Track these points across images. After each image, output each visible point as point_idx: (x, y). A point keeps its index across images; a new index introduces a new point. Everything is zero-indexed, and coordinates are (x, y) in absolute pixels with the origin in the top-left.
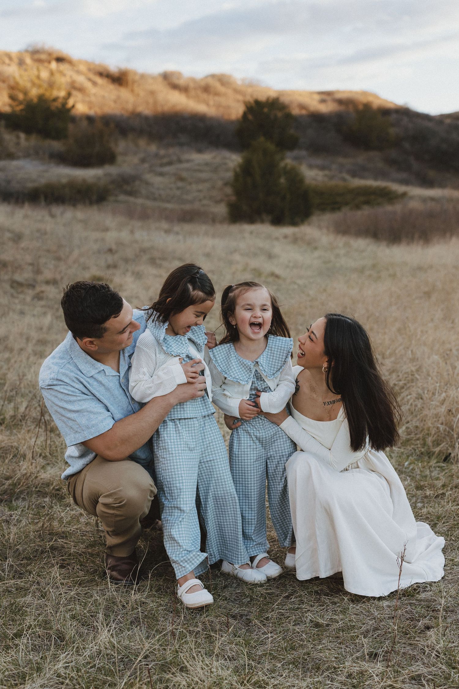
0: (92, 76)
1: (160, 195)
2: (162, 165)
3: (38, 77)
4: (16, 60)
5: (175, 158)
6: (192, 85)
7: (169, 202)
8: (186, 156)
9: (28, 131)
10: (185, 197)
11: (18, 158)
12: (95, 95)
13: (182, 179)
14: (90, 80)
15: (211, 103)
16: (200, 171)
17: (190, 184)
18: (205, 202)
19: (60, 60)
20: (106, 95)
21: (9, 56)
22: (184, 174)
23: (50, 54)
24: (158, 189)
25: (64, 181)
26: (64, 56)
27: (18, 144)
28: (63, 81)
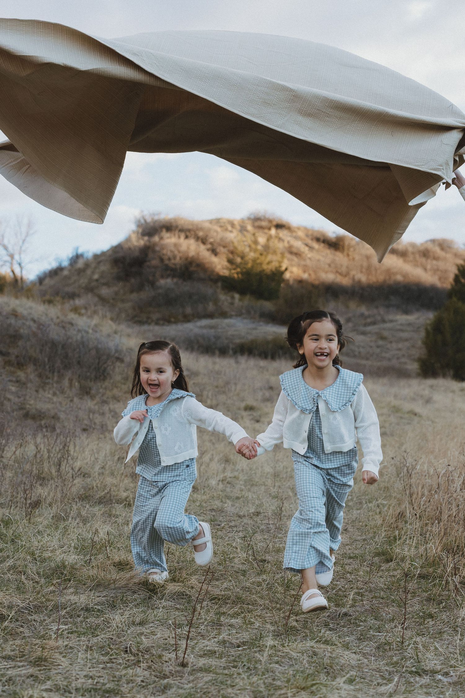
0: (310, 242)
1: (360, 353)
2: (365, 325)
3: (256, 242)
4: (238, 227)
5: (379, 318)
6: (410, 249)
7: (367, 359)
8: (391, 317)
9: (242, 293)
10: (384, 355)
11: (231, 317)
12: (310, 259)
13: (383, 338)
14: (307, 245)
15: (429, 267)
16: (402, 331)
17: (391, 342)
18: (403, 360)
19: (279, 226)
20: (322, 259)
21: (233, 225)
22: (386, 334)
23: (270, 221)
24: (359, 347)
25: (270, 338)
26: (284, 223)
27: (232, 304)
28: (280, 246)
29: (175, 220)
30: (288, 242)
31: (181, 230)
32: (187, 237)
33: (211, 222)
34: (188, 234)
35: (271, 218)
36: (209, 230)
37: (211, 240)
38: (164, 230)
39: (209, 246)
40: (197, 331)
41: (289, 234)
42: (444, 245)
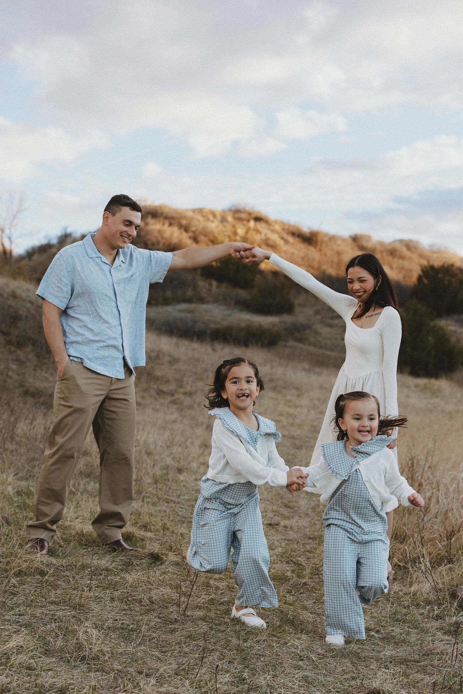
0: (285, 236)
1: (326, 344)
2: (333, 318)
3: (235, 233)
4: (219, 218)
6: (379, 248)
9: (220, 280)
11: (208, 302)
12: (285, 252)
14: (282, 238)
15: (395, 265)
19: (258, 219)
20: (296, 252)
21: (214, 214)
23: (250, 214)
24: (325, 338)
25: (243, 325)
26: (263, 216)
27: (210, 290)
28: (258, 238)
29: (161, 207)
30: (266, 235)
31: (166, 218)
32: (170, 224)
33: (194, 211)
34: (172, 221)
35: (251, 211)
36: (192, 219)
37: (194, 229)
38: (150, 217)
39: (191, 234)
40: (176, 314)
41: (267, 227)
42: (410, 246)
